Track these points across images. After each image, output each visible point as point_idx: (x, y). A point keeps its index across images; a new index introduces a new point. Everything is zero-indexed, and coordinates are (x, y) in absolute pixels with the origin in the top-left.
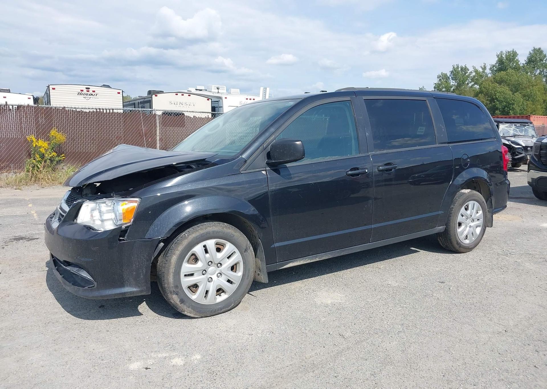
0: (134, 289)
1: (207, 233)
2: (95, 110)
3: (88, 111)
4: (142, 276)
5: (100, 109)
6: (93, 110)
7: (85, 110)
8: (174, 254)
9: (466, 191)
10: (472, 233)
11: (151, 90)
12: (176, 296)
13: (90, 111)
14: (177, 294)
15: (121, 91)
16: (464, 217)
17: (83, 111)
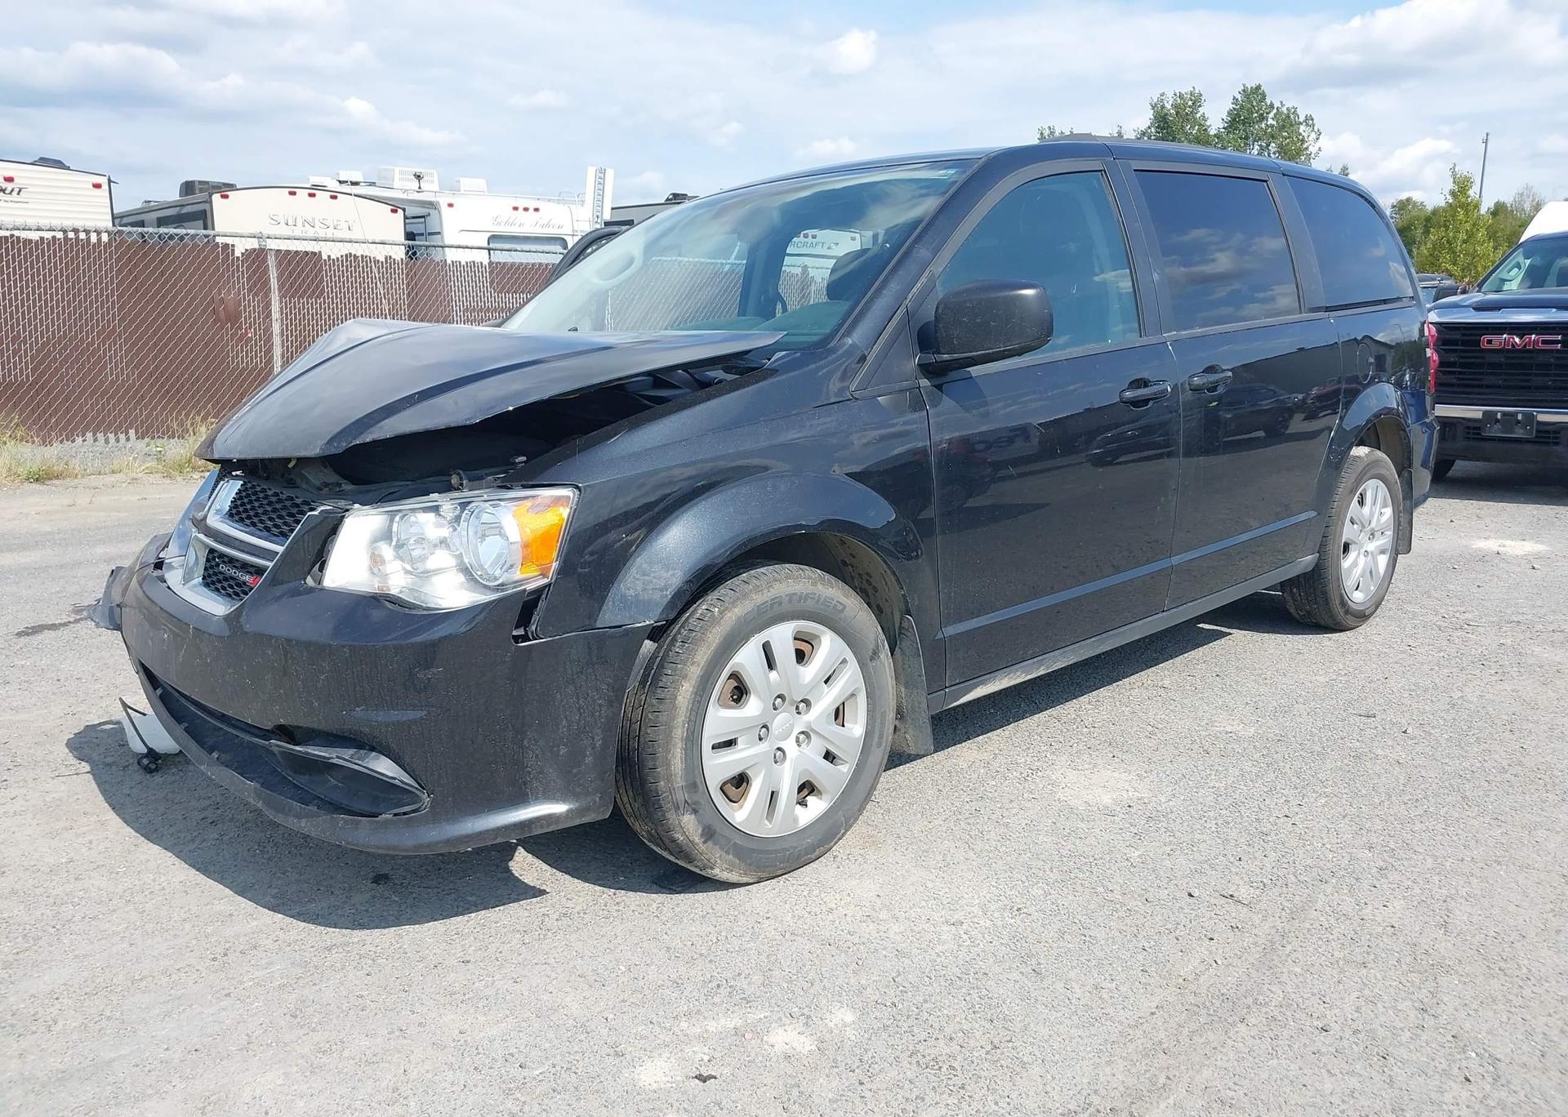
0: (559, 808)
1: (776, 601)
2: (60, 235)
3: (34, 236)
5: (76, 231)
6: (53, 233)
7: (24, 235)
8: (685, 677)
9: (1360, 451)
10: (1371, 572)
11: (194, 181)
12: (693, 816)
13: (42, 239)
14: (695, 811)
15: (106, 179)
16: (1355, 526)
17: (18, 238)
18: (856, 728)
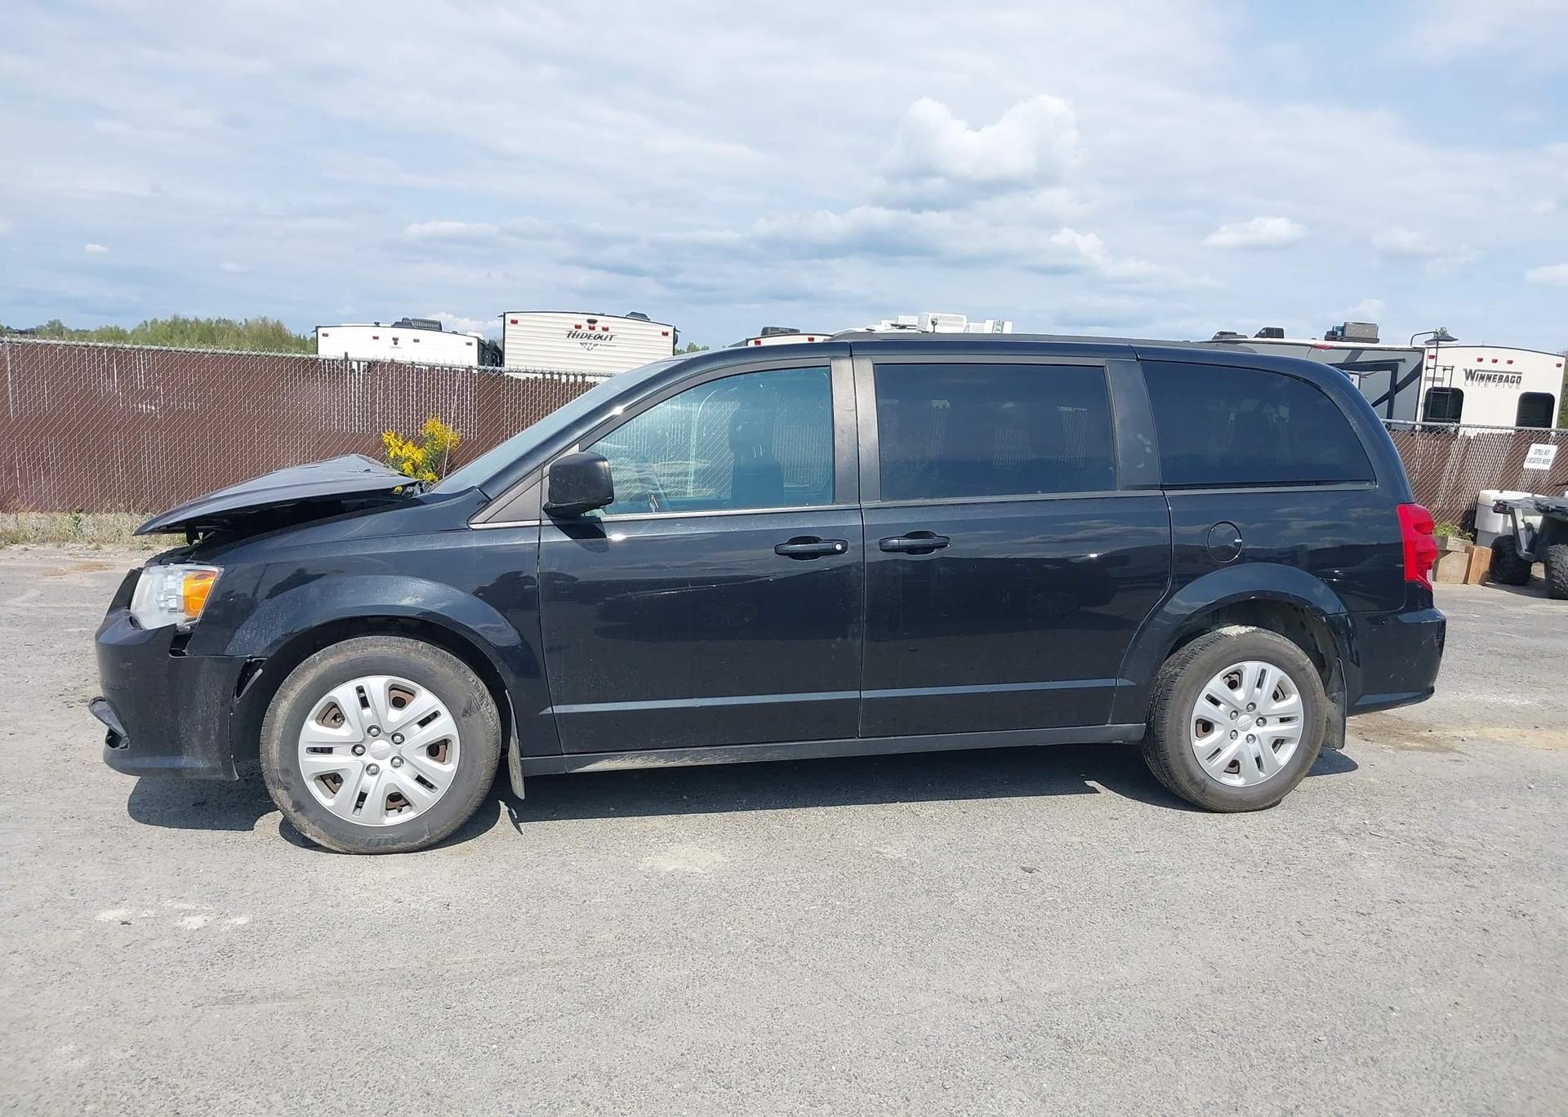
0: (200, 764)
2: (540, 376)
3: (523, 377)
4: (213, 737)
5: (552, 373)
6: (535, 375)
7: (516, 376)
10: (1258, 759)
12: (285, 792)
13: (528, 378)
14: (287, 789)
15: (671, 329)
16: (1221, 706)
17: (512, 377)
18: (449, 768)
